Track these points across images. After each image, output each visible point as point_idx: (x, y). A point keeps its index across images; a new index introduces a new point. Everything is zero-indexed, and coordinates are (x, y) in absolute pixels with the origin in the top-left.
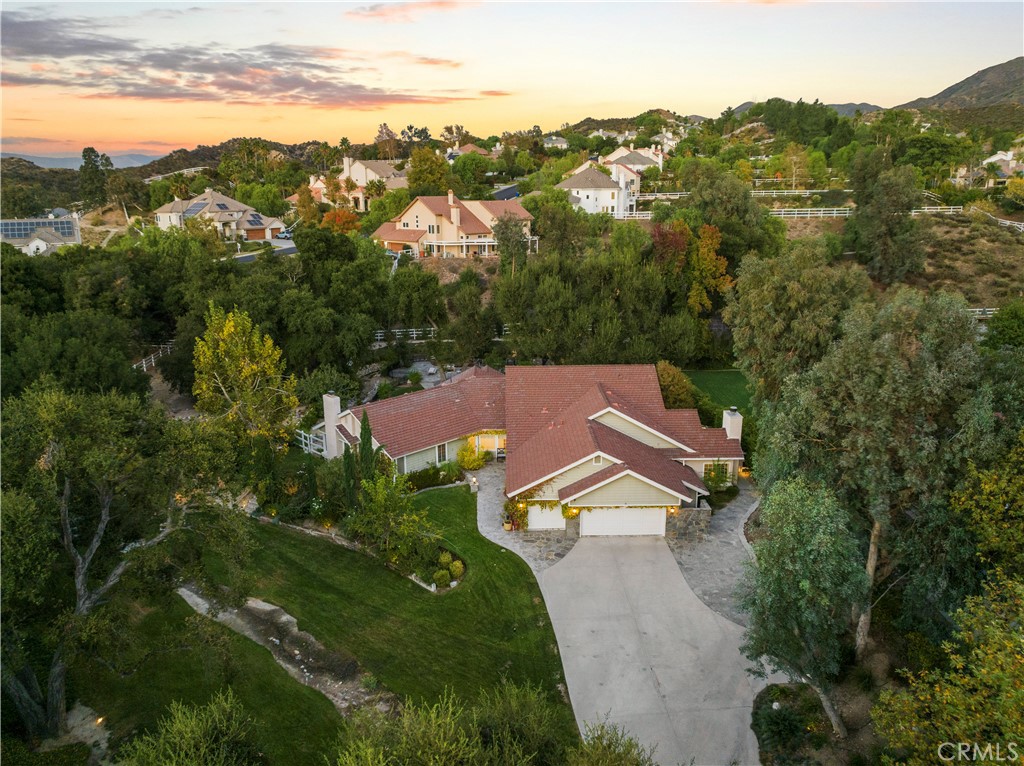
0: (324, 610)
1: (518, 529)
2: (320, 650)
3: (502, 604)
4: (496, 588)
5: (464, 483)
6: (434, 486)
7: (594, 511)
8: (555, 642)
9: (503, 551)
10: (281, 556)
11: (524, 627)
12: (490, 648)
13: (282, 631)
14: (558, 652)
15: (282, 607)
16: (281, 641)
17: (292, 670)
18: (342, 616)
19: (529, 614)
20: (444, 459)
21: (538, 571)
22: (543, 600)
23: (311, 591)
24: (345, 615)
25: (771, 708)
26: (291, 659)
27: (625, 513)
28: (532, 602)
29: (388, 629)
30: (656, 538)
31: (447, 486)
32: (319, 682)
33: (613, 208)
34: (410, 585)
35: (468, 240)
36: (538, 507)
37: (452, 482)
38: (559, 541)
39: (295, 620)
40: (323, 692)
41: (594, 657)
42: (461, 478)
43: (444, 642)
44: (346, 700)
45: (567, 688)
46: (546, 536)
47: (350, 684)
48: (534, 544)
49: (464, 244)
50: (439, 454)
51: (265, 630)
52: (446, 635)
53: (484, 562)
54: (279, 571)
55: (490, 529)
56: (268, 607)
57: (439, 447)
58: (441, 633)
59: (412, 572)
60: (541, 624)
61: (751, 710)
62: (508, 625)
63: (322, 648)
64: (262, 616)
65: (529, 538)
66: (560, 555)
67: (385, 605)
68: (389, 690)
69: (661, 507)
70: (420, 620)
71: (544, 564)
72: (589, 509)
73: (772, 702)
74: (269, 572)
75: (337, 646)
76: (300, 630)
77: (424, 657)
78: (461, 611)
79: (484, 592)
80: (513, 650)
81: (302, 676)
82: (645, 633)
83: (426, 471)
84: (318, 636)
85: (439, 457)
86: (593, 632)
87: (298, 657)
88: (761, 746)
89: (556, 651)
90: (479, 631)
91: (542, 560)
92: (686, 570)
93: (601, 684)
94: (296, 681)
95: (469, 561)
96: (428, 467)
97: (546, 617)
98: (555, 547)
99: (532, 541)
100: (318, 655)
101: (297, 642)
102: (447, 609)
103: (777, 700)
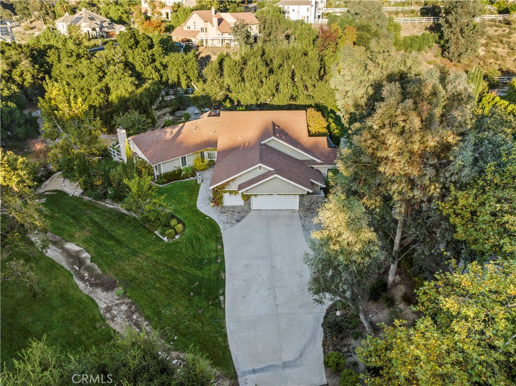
0: (106, 251)
1: (218, 205)
2: (99, 274)
3: (200, 249)
4: (199, 239)
5: (195, 178)
6: (178, 180)
7: (258, 197)
8: (224, 272)
9: (207, 218)
10: (91, 219)
11: (210, 262)
12: (189, 274)
13: (81, 262)
14: (225, 278)
15: (85, 249)
16: (80, 268)
17: (81, 285)
18: (114, 254)
19: (214, 255)
20: (186, 165)
21: (224, 230)
22: (223, 247)
23: (102, 240)
24: (117, 253)
25: (335, 314)
26: (82, 278)
27: (275, 198)
28: (217, 248)
29: (138, 262)
30: (293, 211)
31: (185, 180)
32: (94, 292)
33: (308, 17)
34: (154, 237)
35: (222, 36)
36: (228, 194)
37: (188, 178)
38: (239, 213)
39: (90, 256)
40: (94, 298)
41: (244, 280)
42: (194, 175)
43: (166, 270)
44: (106, 303)
45: (225, 299)
46: (233, 209)
47: (110, 294)
48: (225, 214)
49: (220, 39)
50: (182, 162)
51: (73, 262)
52: (168, 266)
53: (195, 225)
54: (88, 228)
55: (204, 205)
56: (77, 248)
57: (182, 158)
58: (165, 265)
59: (156, 230)
60: (219, 261)
61: (324, 315)
62: (201, 261)
63: (100, 272)
64: (73, 254)
65: (223, 211)
66: (238, 221)
67: (139, 248)
68: (129, 298)
69: (296, 195)
70: (155, 257)
71: (228, 226)
72: (255, 196)
73: (337, 310)
74: (83, 228)
75: (108, 272)
76: (91, 262)
77: (152, 279)
78: (178, 252)
79: (192, 242)
80: (201, 275)
81: (86, 289)
82: (275, 267)
83: (175, 171)
84: (99, 266)
85: (183, 163)
86: (246, 266)
87: (86, 278)
88: (325, 337)
89: (224, 277)
90: (185, 264)
91: (227, 223)
92: (306, 230)
93: (244, 297)
94: (81, 291)
95: (187, 224)
96: (176, 169)
97: (223, 257)
98: (236, 216)
99: (225, 213)
100: (98, 277)
101: (88, 269)
102: (171, 251)
103: (340, 310)
